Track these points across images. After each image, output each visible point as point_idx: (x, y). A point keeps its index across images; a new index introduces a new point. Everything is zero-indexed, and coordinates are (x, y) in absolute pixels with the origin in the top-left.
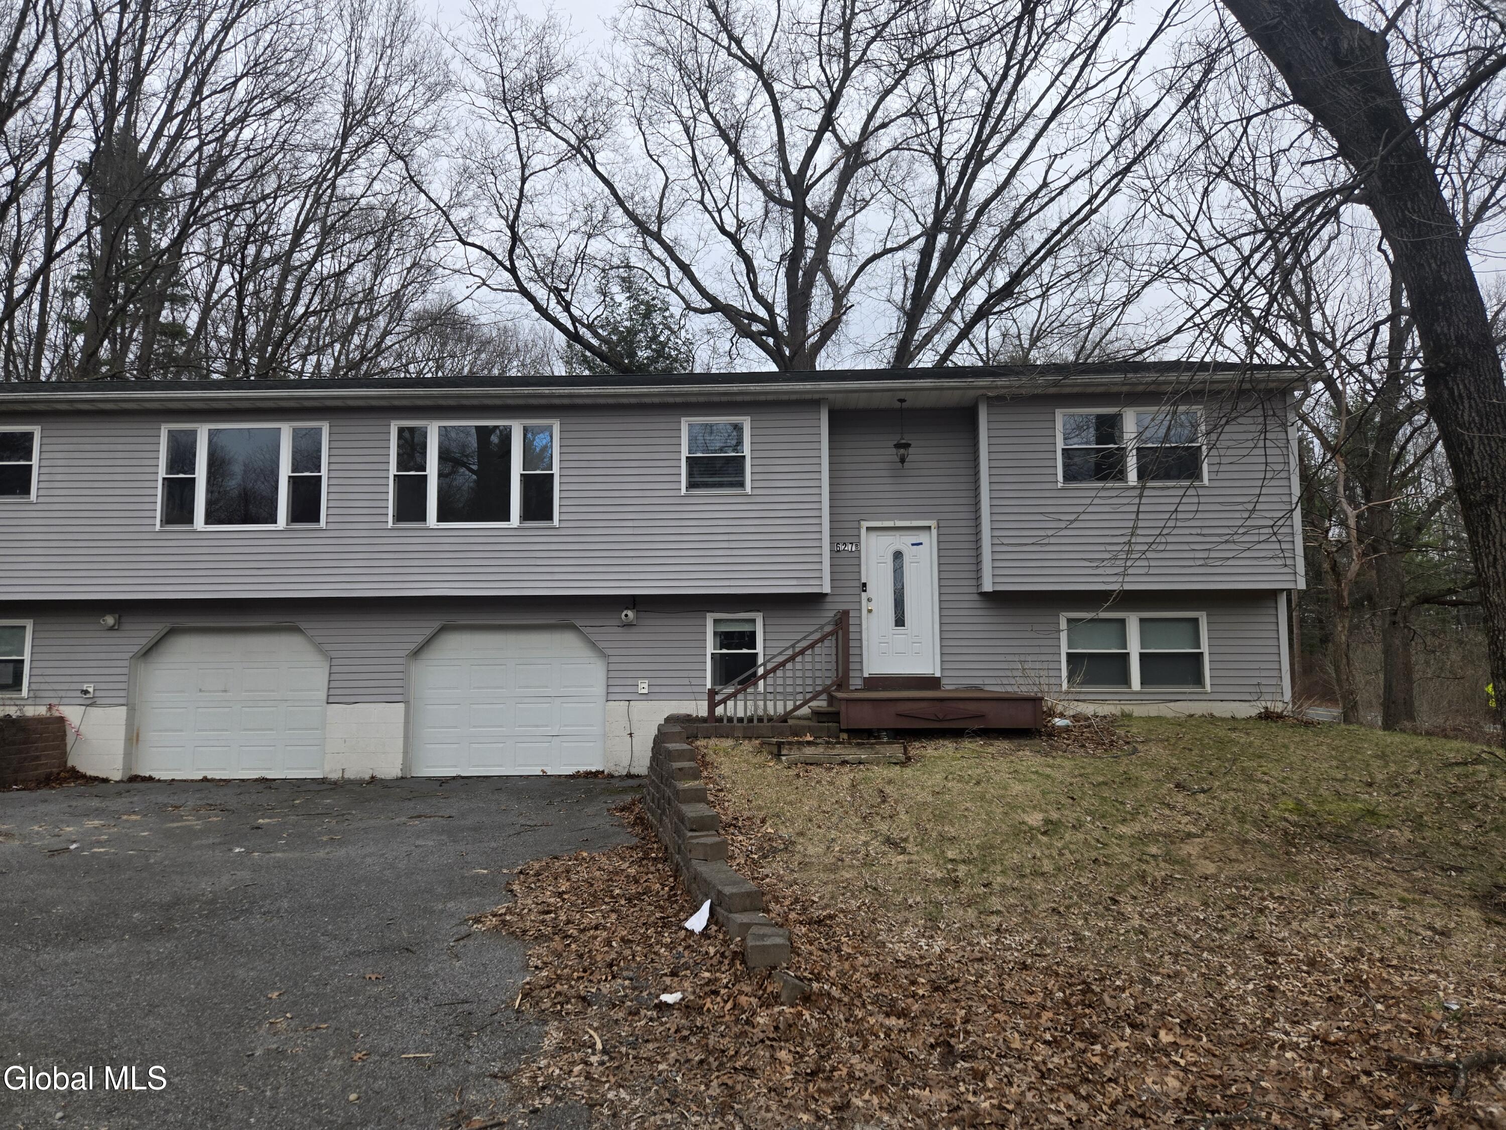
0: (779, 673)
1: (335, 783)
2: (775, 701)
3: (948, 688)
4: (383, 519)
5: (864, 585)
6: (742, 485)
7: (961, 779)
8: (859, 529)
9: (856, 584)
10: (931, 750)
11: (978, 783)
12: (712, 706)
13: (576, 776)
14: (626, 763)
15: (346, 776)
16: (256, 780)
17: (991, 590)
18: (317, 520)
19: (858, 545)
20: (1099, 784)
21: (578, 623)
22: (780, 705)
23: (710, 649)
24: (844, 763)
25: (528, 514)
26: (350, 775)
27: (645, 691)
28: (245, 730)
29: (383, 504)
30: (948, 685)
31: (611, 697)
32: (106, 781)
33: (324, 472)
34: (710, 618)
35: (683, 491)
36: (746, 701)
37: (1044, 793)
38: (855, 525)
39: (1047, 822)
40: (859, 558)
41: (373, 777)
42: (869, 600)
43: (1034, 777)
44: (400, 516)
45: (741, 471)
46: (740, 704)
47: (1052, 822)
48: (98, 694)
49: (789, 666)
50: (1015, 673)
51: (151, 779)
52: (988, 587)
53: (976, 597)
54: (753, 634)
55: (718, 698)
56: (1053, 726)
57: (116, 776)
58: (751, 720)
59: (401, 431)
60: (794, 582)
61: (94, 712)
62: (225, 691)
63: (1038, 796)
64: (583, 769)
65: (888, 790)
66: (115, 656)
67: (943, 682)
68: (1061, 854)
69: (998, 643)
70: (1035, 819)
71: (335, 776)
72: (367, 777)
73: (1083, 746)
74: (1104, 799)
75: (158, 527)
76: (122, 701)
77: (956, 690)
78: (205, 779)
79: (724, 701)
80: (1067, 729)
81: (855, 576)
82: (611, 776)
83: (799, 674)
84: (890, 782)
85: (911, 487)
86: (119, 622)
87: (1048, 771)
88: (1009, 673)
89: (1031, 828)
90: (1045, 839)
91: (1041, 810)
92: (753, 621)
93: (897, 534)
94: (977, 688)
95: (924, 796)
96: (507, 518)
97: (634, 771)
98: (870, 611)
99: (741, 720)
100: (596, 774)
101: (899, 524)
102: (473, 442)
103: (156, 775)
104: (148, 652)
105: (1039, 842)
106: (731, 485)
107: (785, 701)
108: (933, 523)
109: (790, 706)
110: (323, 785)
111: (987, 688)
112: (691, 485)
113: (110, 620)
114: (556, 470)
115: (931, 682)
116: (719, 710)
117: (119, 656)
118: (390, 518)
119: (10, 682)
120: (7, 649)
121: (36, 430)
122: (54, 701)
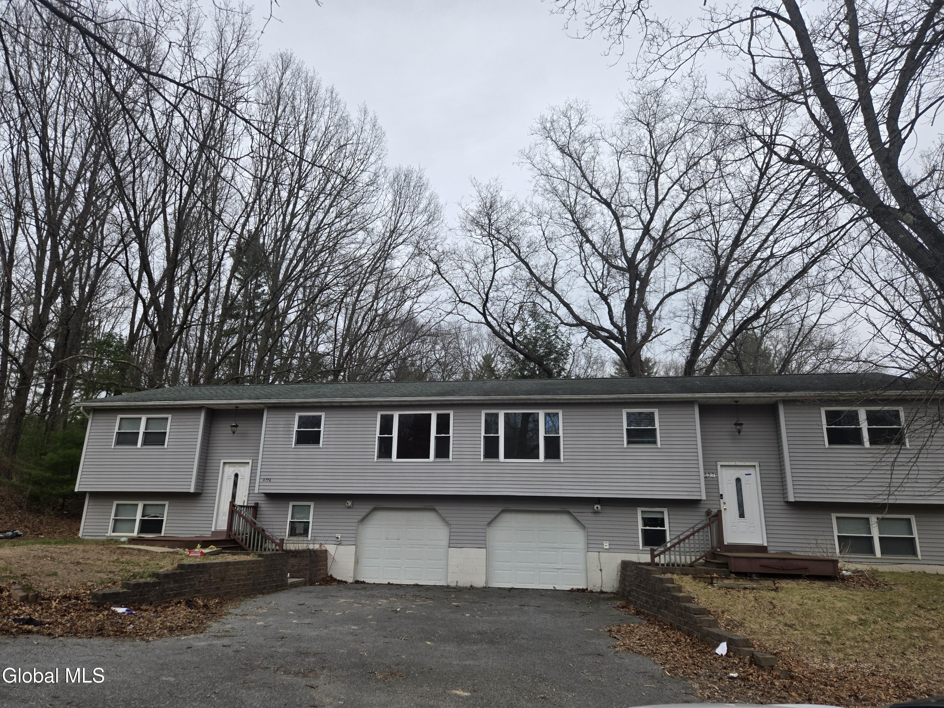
0: (687, 541)
1: (454, 588)
2: (685, 556)
3: (772, 552)
4: (478, 457)
5: (722, 495)
6: (655, 442)
7: (810, 599)
8: (716, 466)
9: (717, 495)
10: (784, 584)
11: (819, 601)
12: (653, 557)
13: (572, 590)
14: (599, 585)
15: (458, 585)
16: (414, 585)
17: (793, 500)
18: (448, 457)
19: (717, 473)
20: (880, 604)
21: (571, 511)
22: (688, 557)
23: (640, 526)
24: (745, 588)
25: (548, 456)
26: (461, 584)
27: (607, 547)
28: (408, 559)
29: (478, 450)
30: (772, 550)
31: (590, 550)
32: (346, 582)
33: (451, 434)
34: (639, 510)
35: (625, 445)
36: (670, 555)
37: (853, 607)
38: (714, 464)
39: (861, 620)
40: (718, 481)
41: (471, 586)
42: (724, 503)
43: (846, 599)
44: (487, 456)
45: (655, 436)
46: (667, 556)
47: (863, 620)
48: (343, 539)
49: (692, 537)
50: (812, 546)
51: (363, 582)
52: (791, 499)
53: (784, 504)
54: (663, 520)
55: (656, 553)
56: (843, 575)
57: (350, 580)
58: (668, 565)
59: (486, 414)
60: (686, 493)
61: (340, 547)
62: (398, 539)
63: (851, 608)
64: (575, 587)
65: (774, 602)
66: (350, 521)
67: (769, 548)
68: (872, 634)
69: (798, 528)
70: (854, 618)
71: (453, 584)
72: (469, 586)
73: (862, 586)
74: (885, 611)
75: (375, 460)
76: (353, 543)
77: (777, 553)
78: (389, 584)
79: (659, 555)
80: (850, 577)
81: (716, 490)
82: (591, 592)
83: (697, 542)
84: (773, 599)
85: (744, 445)
86: (353, 504)
87: (851, 597)
88: (808, 545)
89: (854, 622)
90: (862, 627)
91: (855, 615)
92: (663, 512)
93: (737, 469)
94: (788, 553)
95: (794, 606)
96: (538, 457)
97: (604, 590)
98: (725, 509)
99: (663, 565)
100: (583, 590)
101: (738, 464)
102: (519, 420)
103: (368, 581)
104: (363, 520)
105: (859, 628)
106: (649, 442)
107: (690, 556)
108: (757, 464)
109: (693, 559)
110: (446, 590)
111: (793, 553)
112: (629, 442)
113: (350, 503)
114: (561, 434)
115: (762, 549)
116: (657, 560)
117: (352, 521)
118: (482, 457)
119: (302, 532)
120: (301, 516)
121: (323, 415)
122: (322, 542)
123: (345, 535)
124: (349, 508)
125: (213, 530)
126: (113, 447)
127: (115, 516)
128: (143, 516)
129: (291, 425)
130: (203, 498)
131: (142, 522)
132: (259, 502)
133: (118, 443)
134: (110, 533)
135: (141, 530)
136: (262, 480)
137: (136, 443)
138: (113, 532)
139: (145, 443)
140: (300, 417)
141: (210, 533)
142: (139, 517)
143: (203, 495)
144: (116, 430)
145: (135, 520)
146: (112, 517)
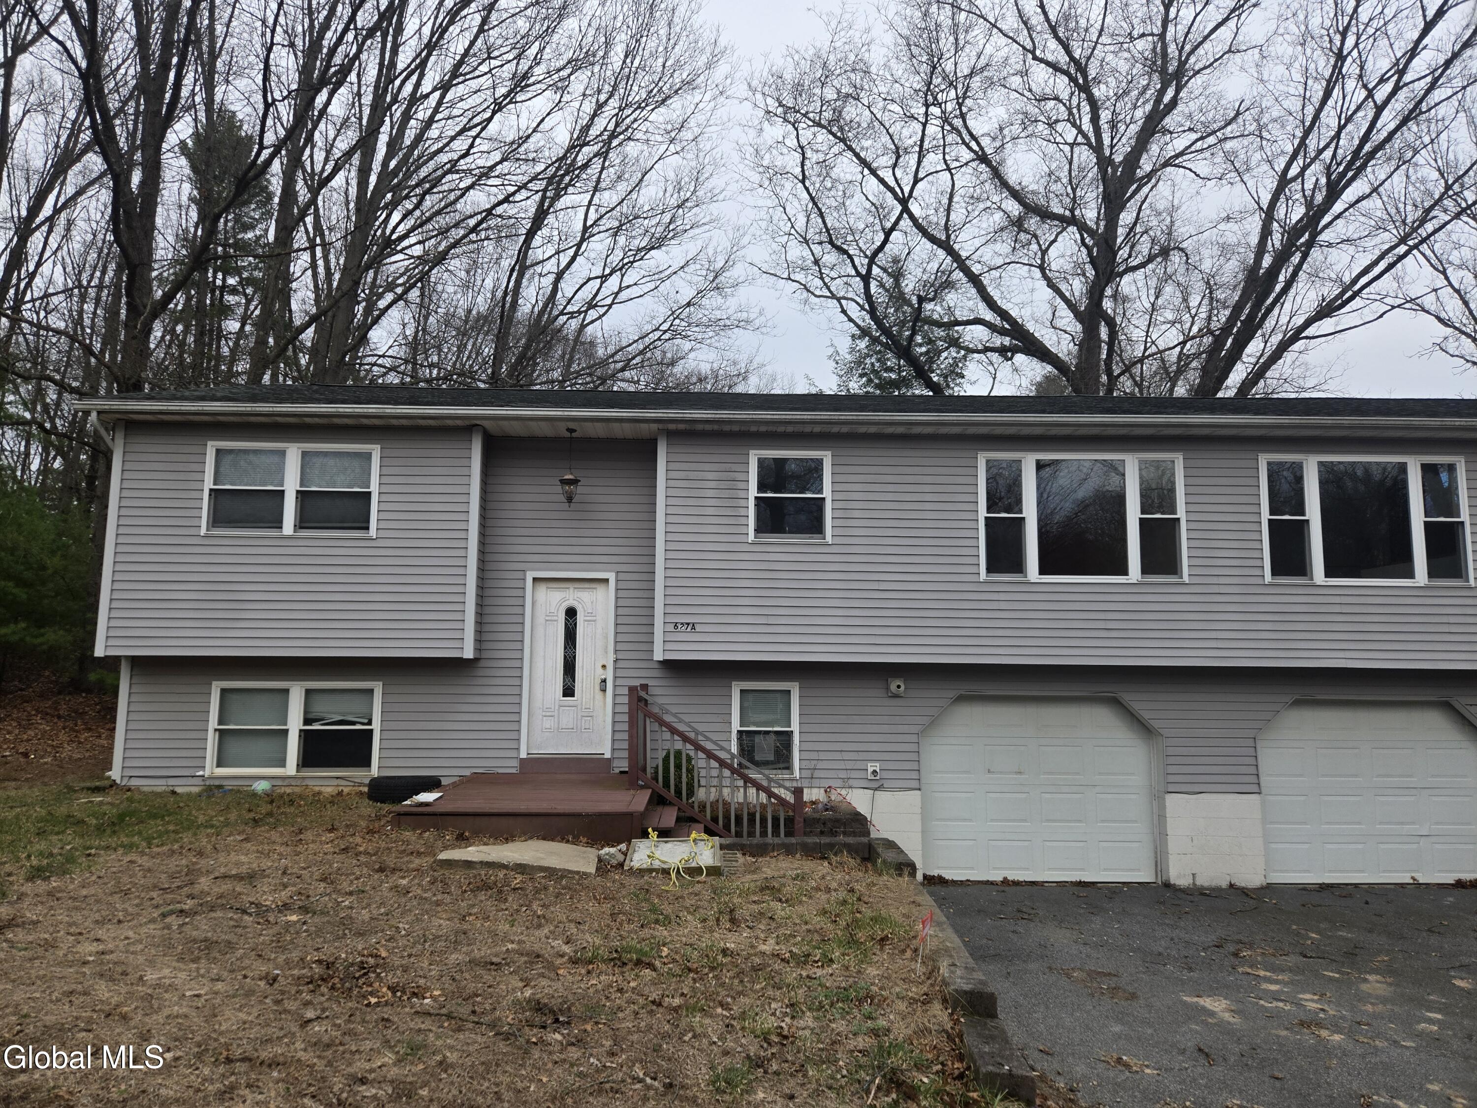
4: (1257, 572)
15: (1199, 882)
18: (1177, 572)
21: (1459, 701)
26: (1203, 881)
28: (1048, 821)
29: (1256, 554)
33: (1181, 514)
41: (1231, 885)
48: (885, 775)
61: (882, 795)
62: (1020, 773)
66: (901, 728)
71: (1184, 882)
72: (1224, 884)
75: (981, 577)
76: (915, 784)
78: (1005, 881)
86: (905, 688)
103: (948, 875)
104: (933, 723)
113: (895, 686)
114: (1465, 517)
117: (906, 728)
118: (1267, 572)
119: (771, 757)
120: (764, 717)
121: (827, 458)
122: (833, 783)
123: (890, 766)
124: (896, 696)
125: (523, 755)
126: (203, 531)
127: (220, 723)
128: (307, 722)
129: (736, 484)
130: (481, 672)
131: (306, 737)
132: (650, 683)
133: (218, 519)
134: (210, 769)
135: (308, 760)
136: (671, 628)
137: (278, 523)
138: (219, 765)
139: (302, 523)
140: (762, 463)
141: (515, 763)
142: (295, 724)
143: (482, 663)
144: (209, 483)
145: (286, 732)
146: (213, 722)
